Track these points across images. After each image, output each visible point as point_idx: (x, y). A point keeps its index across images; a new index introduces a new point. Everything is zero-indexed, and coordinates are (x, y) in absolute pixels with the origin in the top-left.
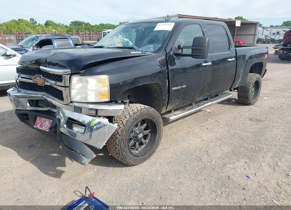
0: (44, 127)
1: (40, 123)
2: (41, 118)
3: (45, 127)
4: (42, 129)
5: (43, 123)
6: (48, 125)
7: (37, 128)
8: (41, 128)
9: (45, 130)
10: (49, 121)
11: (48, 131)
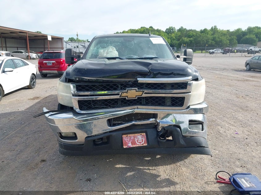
0: (138, 143)
1: (130, 141)
2: (129, 135)
3: (140, 143)
4: (137, 146)
5: (134, 139)
6: (142, 140)
7: (128, 147)
8: (134, 146)
9: (142, 145)
10: (141, 135)
11: (146, 145)
